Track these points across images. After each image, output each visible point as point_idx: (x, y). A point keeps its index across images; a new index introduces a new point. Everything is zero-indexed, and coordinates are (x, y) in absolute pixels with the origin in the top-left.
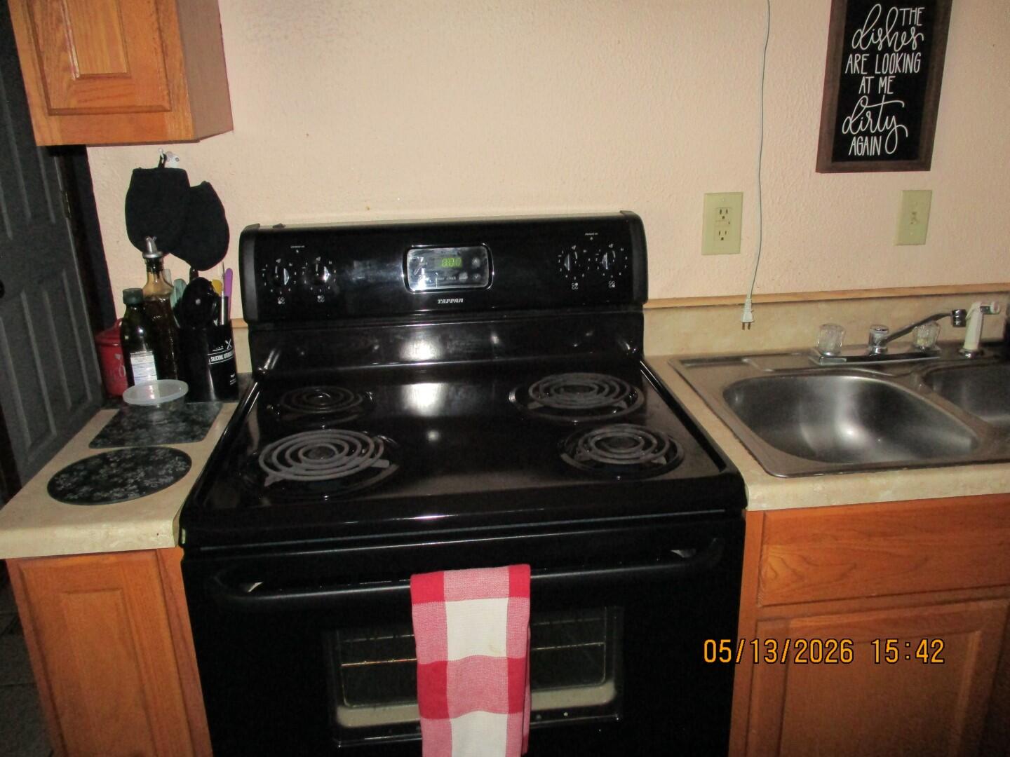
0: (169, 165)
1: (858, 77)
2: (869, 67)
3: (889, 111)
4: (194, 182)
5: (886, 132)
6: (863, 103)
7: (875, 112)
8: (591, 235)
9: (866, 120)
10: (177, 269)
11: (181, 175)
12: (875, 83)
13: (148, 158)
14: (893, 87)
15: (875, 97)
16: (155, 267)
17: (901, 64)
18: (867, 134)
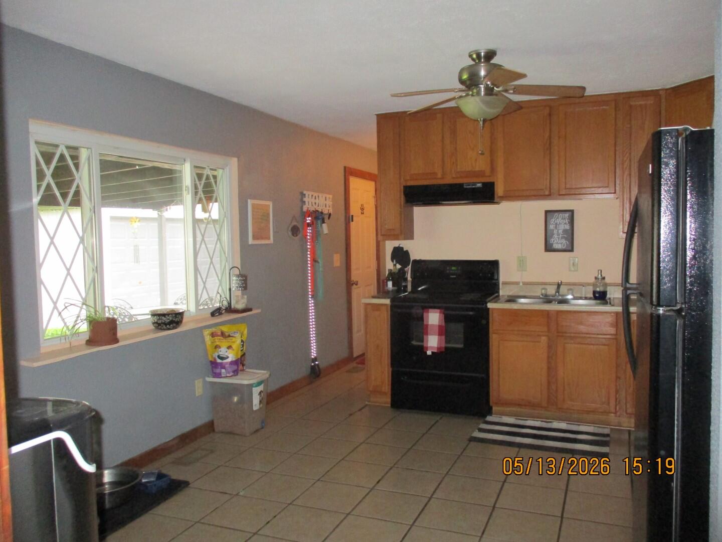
0: (400, 246)
1: (553, 230)
2: (556, 227)
3: (562, 238)
4: (405, 250)
5: (562, 243)
6: (556, 236)
7: (559, 238)
8: (485, 264)
9: (556, 240)
10: (399, 266)
11: (402, 248)
12: (558, 231)
13: (396, 243)
14: (563, 232)
15: (558, 235)
16: (395, 265)
17: (564, 227)
18: (557, 243)
